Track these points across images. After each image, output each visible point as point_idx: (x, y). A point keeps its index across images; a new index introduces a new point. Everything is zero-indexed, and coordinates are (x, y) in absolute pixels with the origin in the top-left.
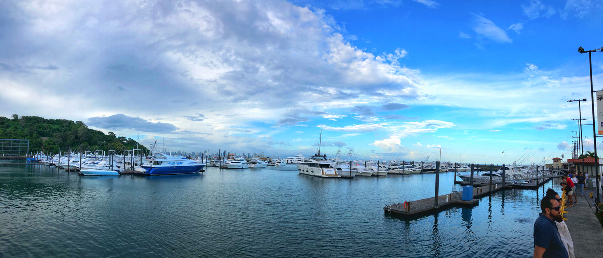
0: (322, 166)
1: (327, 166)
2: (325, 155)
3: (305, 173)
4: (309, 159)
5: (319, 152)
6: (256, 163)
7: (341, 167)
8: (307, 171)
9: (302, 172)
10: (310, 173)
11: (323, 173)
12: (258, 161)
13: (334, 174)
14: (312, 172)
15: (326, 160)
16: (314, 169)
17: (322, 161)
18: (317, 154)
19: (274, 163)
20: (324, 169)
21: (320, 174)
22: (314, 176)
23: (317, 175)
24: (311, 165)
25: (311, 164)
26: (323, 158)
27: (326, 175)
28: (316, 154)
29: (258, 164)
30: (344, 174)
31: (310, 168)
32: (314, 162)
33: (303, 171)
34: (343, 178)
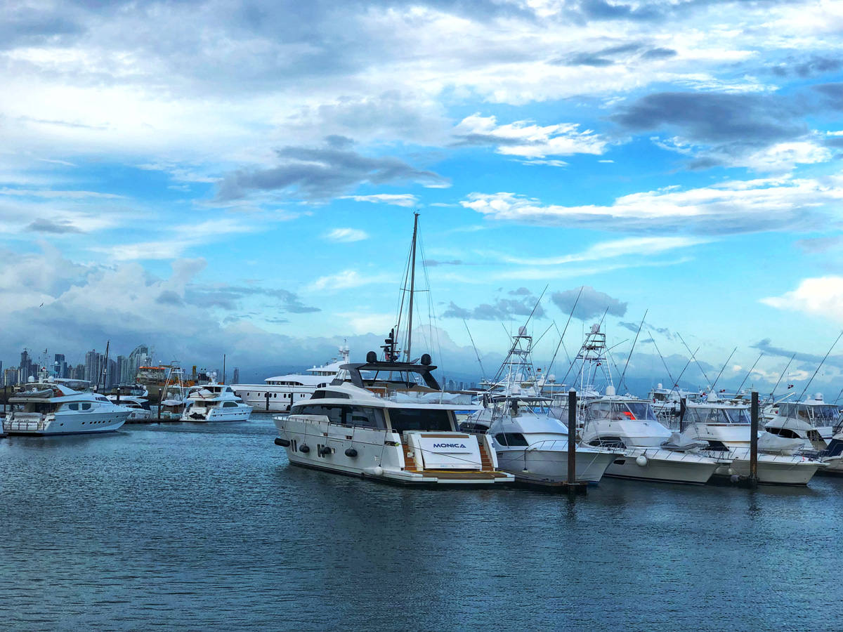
0: (404, 421)
1: (437, 421)
2: (426, 359)
3: (316, 459)
4: (337, 382)
5: (391, 341)
6: (54, 407)
7: (525, 423)
8: (326, 452)
9: (300, 457)
10: (340, 461)
11: (410, 463)
12: (69, 395)
13: (474, 461)
14: (352, 454)
15: (433, 385)
16: (361, 434)
17: (413, 394)
18: (381, 356)
19: (177, 409)
20: (416, 437)
21: (395, 467)
22: (363, 477)
23: (378, 470)
24: (346, 415)
25: (346, 409)
26: (418, 378)
27: (427, 472)
28: (371, 356)
29: (64, 412)
30: (535, 468)
31: (339, 432)
32: (361, 397)
33: (306, 450)
34: (528, 487)
